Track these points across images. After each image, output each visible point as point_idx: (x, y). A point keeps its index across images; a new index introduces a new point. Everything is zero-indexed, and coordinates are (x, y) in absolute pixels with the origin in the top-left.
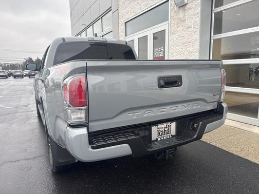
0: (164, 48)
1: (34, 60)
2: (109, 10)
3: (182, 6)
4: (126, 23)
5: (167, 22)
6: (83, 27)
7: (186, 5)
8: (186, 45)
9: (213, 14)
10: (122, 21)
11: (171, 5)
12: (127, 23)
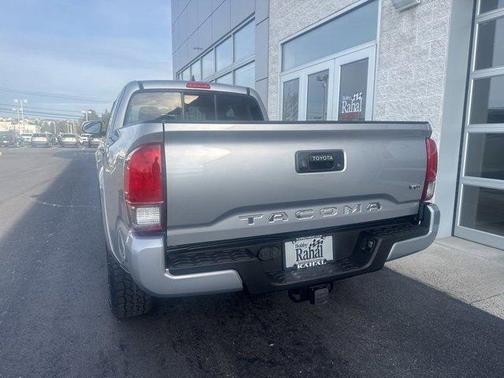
0: (364, 96)
1: (100, 116)
2: (250, 19)
3: (408, 9)
4: (283, 44)
5: (372, 43)
6: (197, 53)
7: (416, 5)
8: (413, 91)
9: (477, 26)
10: (276, 41)
11: (383, 8)
12: (286, 46)
